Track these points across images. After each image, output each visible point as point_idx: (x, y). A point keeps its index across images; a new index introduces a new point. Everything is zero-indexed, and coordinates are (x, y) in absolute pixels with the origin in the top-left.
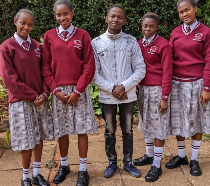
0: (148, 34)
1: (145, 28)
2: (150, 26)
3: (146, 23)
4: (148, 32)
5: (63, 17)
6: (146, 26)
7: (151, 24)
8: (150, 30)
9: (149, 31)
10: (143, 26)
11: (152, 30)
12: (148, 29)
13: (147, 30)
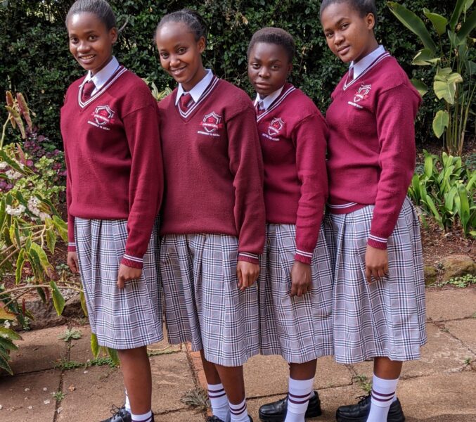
0: (264, 87)
1: (256, 71)
2: (269, 65)
3: (257, 57)
4: (263, 82)
5: (84, 44)
6: (259, 64)
7: (271, 59)
8: (268, 75)
9: (266, 77)
10: (252, 64)
11: (275, 74)
12: (263, 71)
13: (260, 76)
